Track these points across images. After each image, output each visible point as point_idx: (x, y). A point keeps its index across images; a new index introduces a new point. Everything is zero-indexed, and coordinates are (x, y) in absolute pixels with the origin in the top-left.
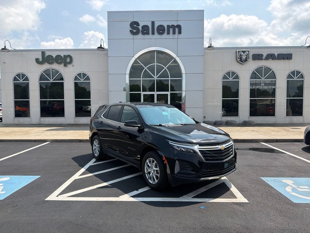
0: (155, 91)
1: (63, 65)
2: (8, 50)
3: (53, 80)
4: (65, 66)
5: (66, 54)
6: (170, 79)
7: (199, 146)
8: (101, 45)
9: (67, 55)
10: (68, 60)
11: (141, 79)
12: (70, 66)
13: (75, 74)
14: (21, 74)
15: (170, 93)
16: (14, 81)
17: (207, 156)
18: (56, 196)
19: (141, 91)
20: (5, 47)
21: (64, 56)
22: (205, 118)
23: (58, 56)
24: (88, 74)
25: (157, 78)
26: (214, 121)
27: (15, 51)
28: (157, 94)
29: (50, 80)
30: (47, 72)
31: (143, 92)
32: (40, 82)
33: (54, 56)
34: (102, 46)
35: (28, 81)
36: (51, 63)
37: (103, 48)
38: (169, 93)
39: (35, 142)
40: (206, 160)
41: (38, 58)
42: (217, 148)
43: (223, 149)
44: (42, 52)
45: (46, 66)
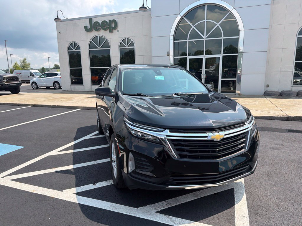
0: (203, 55)
1: (108, 31)
2: (61, 19)
3: (101, 48)
4: (111, 31)
5: (111, 18)
6: (223, 38)
7: (171, 132)
8: (143, 5)
9: (112, 20)
10: (113, 26)
11: (188, 40)
12: (115, 32)
13: (120, 40)
14: (74, 43)
15: (223, 56)
16: (69, 50)
17: (183, 150)
18: (2, 178)
19: (186, 56)
20: (58, 16)
21: (109, 21)
22: (268, 87)
23: (104, 22)
24: (133, 39)
25: (207, 38)
26: (280, 91)
27: (68, 20)
28: (206, 58)
29: (98, 48)
30: (95, 39)
31: (189, 56)
32: (89, 51)
33: (100, 22)
34: (145, 6)
35: (80, 49)
36: (98, 30)
37: (146, 8)
38: (221, 56)
39: (68, 108)
40: (181, 156)
41: (87, 26)
42: (206, 137)
43: (219, 139)
44: (90, 19)
45: (94, 34)
